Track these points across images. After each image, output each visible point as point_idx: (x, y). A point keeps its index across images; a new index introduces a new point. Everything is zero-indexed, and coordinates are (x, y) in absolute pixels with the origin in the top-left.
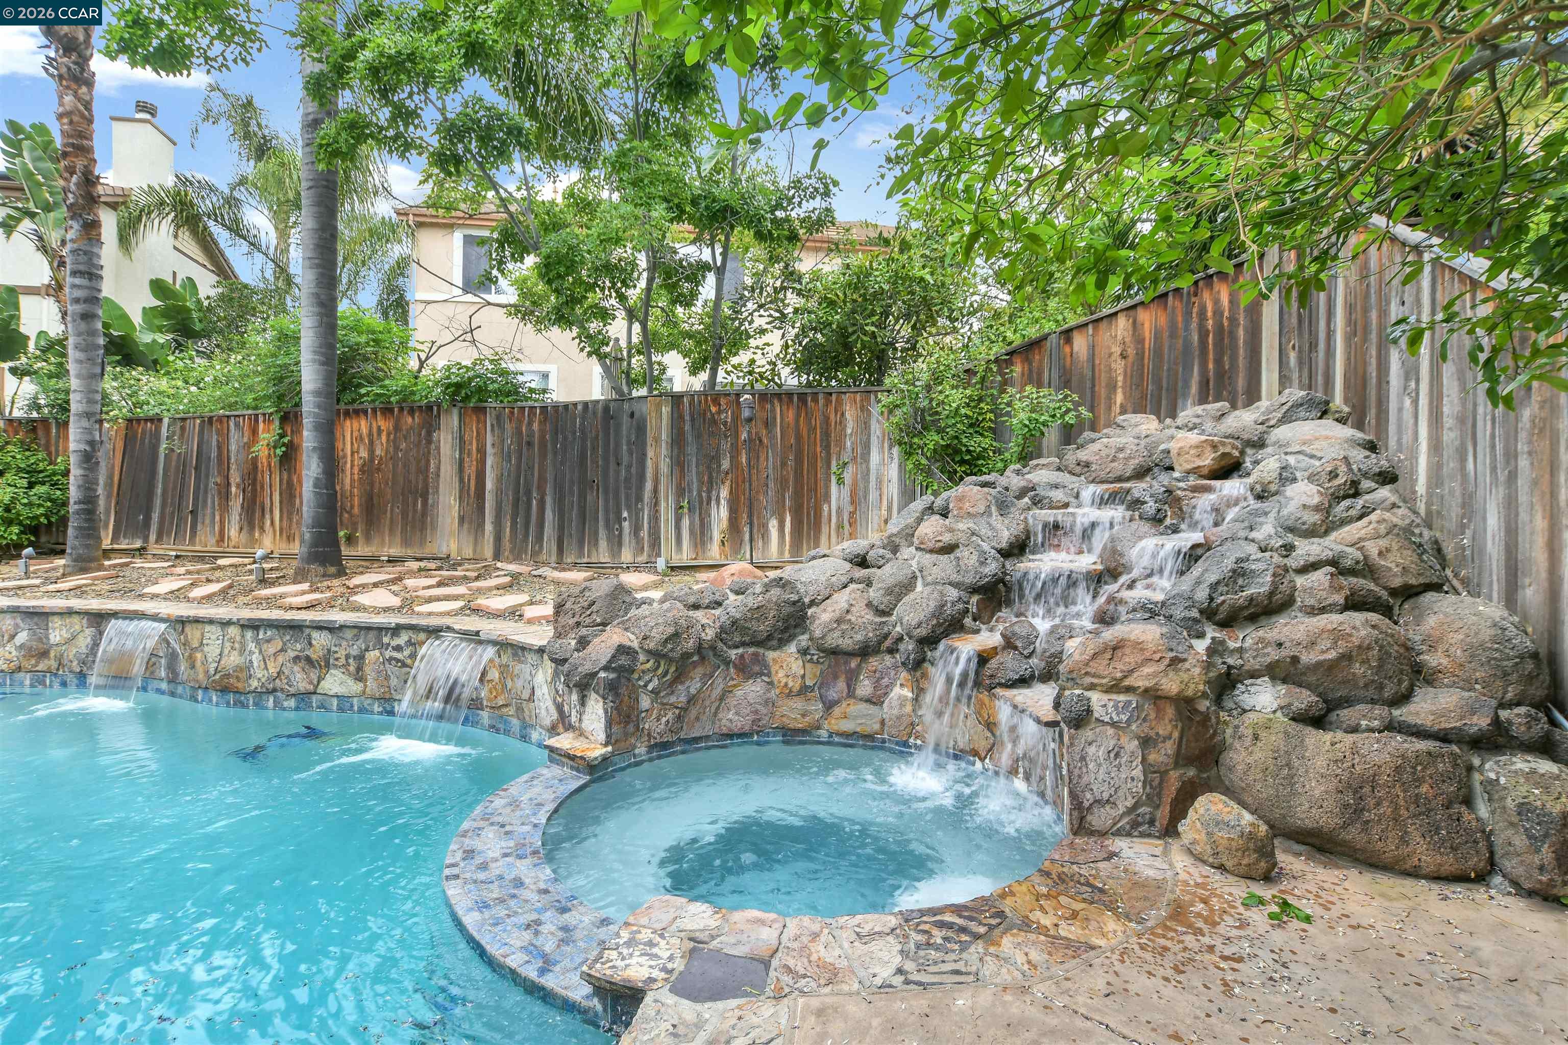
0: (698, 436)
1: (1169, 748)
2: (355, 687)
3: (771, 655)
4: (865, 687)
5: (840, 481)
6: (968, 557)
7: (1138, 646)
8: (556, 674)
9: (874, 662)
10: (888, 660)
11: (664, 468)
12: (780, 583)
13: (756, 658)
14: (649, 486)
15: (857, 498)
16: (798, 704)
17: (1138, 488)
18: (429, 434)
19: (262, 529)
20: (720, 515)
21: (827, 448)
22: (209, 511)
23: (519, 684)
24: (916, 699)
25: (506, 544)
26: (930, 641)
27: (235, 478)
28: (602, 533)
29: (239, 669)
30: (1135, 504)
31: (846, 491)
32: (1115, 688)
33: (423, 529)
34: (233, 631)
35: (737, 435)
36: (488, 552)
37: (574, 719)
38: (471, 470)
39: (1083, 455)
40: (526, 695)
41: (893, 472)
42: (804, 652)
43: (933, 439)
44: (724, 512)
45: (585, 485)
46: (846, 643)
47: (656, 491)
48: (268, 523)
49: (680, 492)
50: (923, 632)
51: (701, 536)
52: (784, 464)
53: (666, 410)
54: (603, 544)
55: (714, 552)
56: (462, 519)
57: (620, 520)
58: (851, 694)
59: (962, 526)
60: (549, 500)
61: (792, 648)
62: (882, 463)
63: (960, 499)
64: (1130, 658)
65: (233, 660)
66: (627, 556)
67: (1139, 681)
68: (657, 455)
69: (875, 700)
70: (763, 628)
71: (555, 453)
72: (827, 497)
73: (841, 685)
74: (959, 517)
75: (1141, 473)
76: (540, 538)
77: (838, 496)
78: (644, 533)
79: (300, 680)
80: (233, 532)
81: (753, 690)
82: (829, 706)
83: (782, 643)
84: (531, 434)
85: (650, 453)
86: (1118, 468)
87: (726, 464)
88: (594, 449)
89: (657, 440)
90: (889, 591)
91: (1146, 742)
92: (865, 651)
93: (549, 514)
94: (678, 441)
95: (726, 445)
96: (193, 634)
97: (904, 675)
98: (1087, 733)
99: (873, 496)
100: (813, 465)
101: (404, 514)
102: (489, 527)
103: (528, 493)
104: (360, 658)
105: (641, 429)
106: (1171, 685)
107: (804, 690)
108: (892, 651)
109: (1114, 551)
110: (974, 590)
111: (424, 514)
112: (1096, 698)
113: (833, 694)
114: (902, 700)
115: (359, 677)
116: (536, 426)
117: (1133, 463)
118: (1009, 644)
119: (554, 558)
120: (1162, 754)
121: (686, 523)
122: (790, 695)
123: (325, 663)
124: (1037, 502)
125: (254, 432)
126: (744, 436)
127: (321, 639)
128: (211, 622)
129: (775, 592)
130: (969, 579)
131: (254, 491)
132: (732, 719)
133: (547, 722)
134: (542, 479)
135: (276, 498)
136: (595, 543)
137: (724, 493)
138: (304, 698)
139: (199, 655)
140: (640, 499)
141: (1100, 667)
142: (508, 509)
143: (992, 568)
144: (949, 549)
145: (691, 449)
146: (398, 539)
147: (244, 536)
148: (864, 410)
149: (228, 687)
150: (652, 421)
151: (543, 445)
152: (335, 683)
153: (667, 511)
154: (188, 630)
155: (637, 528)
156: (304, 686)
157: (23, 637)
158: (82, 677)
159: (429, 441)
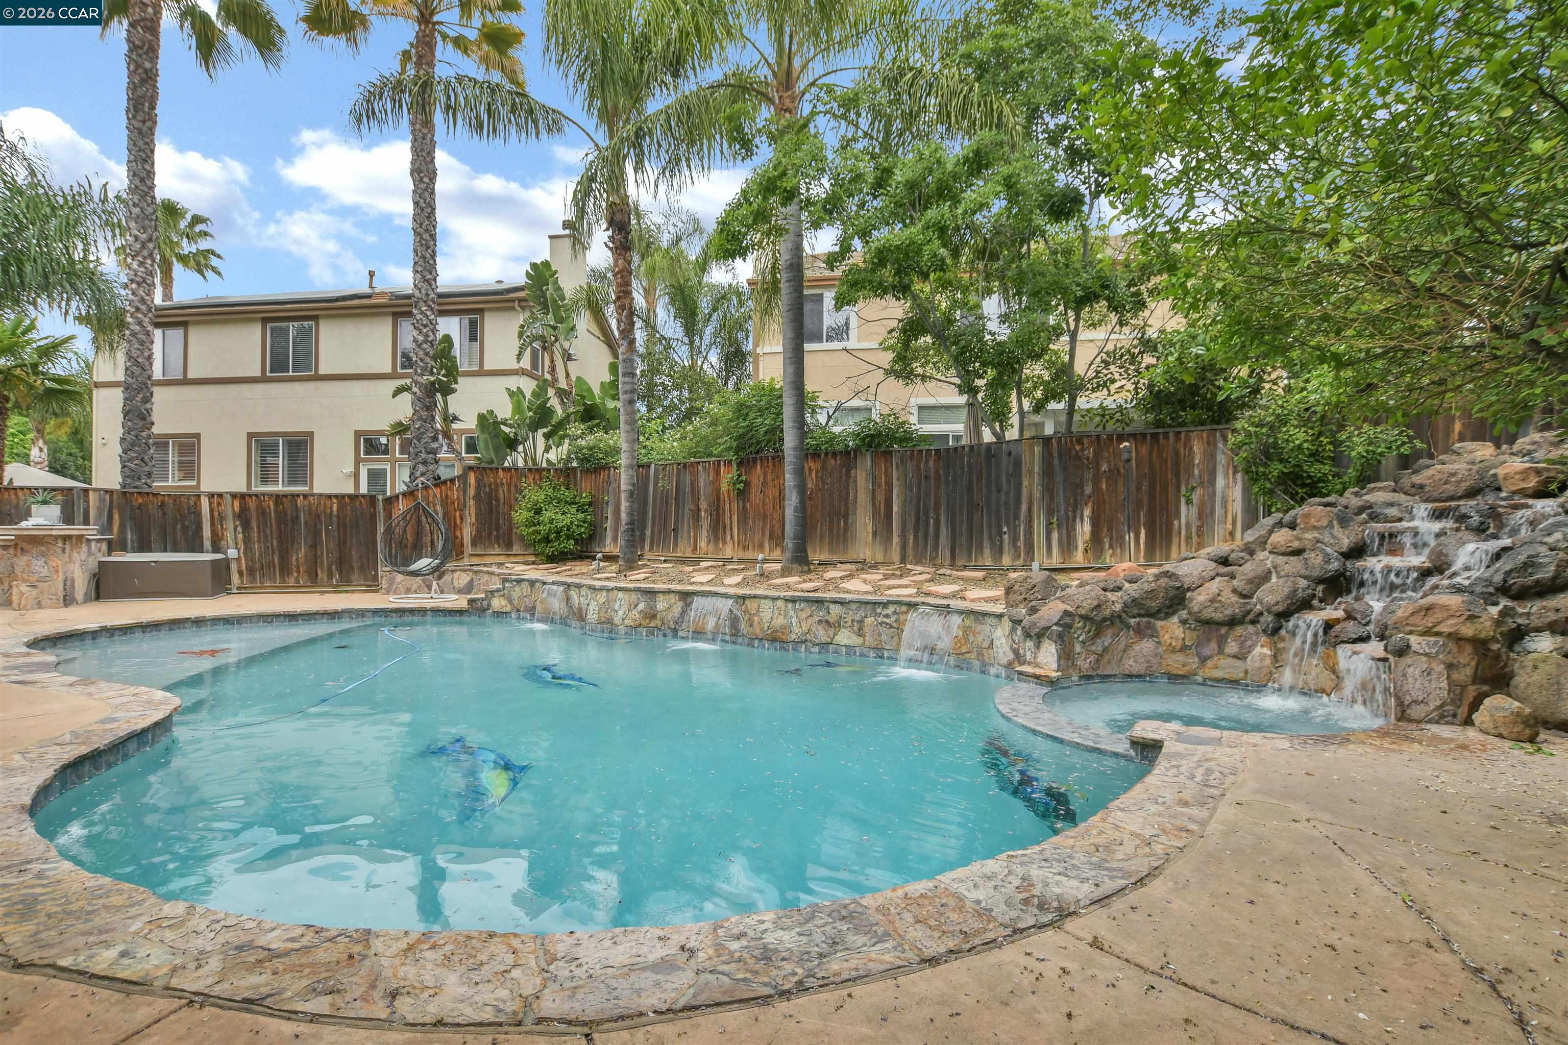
0: (1065, 469)
1: (1469, 671)
2: (858, 641)
3: (1159, 624)
4: (1232, 647)
5: (1189, 502)
6: (1315, 559)
7: (1445, 607)
8: (1013, 630)
9: (1239, 630)
10: (1251, 628)
11: (1037, 494)
12: (1166, 574)
13: (1149, 626)
14: (1024, 507)
15: (1205, 515)
16: (1180, 657)
17: (1467, 506)
18: (848, 472)
19: (725, 542)
20: (1084, 529)
21: (1177, 474)
22: (686, 528)
23: (980, 638)
24: (1275, 657)
25: (910, 552)
26: (1286, 615)
27: (704, 505)
28: (986, 543)
29: (783, 627)
30: (1462, 518)
31: (1194, 511)
32: (1427, 633)
33: (845, 540)
34: (780, 603)
35: (1098, 466)
36: (896, 556)
37: (1029, 656)
38: (881, 497)
39: (1417, 479)
40: (986, 645)
41: (1237, 493)
42: (1184, 622)
43: (1276, 468)
44: (1087, 527)
45: (972, 507)
46: (1218, 616)
47: (1030, 511)
48: (729, 537)
49: (1050, 513)
50: (1280, 608)
51: (1068, 545)
52: (1139, 489)
53: (1037, 449)
54: (987, 552)
55: (1079, 558)
56: (875, 534)
57: (1000, 533)
58: (1221, 651)
59: (1308, 536)
60: (943, 518)
61: (1175, 619)
62: (1227, 486)
63: (1306, 516)
64: (1438, 615)
65: (780, 621)
66: (1006, 560)
67: (1445, 628)
68: (1031, 484)
69: (1240, 657)
70: (1154, 605)
71: (947, 484)
72: (1178, 515)
73: (1214, 645)
74: (1306, 530)
75: (1472, 493)
76: (936, 547)
77: (1186, 514)
78: (1021, 543)
79: (822, 635)
80: (703, 544)
81: (1146, 646)
82: (1203, 660)
83: (1168, 616)
84: (927, 470)
85: (1025, 483)
86: (1450, 489)
87: (1088, 490)
88: (979, 480)
89: (1031, 473)
90: (1250, 581)
91: (1450, 667)
92: (1232, 622)
93: (944, 531)
94: (1048, 472)
95: (1089, 475)
96: (752, 605)
97: (1264, 638)
98: (1408, 660)
99: (1218, 512)
100: (1165, 490)
101: (831, 530)
102: (896, 539)
103: (927, 514)
104: (861, 622)
105: (1018, 464)
106: (1468, 630)
107: (1184, 648)
108: (1253, 622)
109: (1440, 553)
110: (1320, 581)
111: (846, 530)
112: (1414, 640)
113: (1206, 651)
114: (1263, 657)
115: (860, 633)
116: (931, 464)
117: (1464, 486)
118: (1350, 616)
119: (948, 562)
120: (1464, 674)
121: (1055, 535)
122: (1173, 651)
123: (837, 625)
124: (1374, 517)
125: (718, 473)
126: (1104, 467)
127: (835, 610)
128: (766, 597)
129: (1164, 581)
130: (1316, 573)
131: (718, 514)
132: (1131, 665)
133: (1005, 661)
134: (937, 504)
135: (735, 519)
136: (981, 551)
137: (1087, 512)
138: (824, 646)
139: (756, 619)
140: (1016, 517)
141: (1417, 619)
142: (911, 525)
143: (1335, 565)
144: (1298, 552)
145: (1059, 477)
146: (826, 548)
147: (711, 547)
148: (1211, 444)
149: (776, 639)
150: (1026, 458)
151: (937, 478)
152: (844, 637)
153: (1039, 526)
154: (747, 602)
155: (1015, 540)
156: (824, 639)
157: (641, 606)
158: (675, 631)
159: (848, 477)
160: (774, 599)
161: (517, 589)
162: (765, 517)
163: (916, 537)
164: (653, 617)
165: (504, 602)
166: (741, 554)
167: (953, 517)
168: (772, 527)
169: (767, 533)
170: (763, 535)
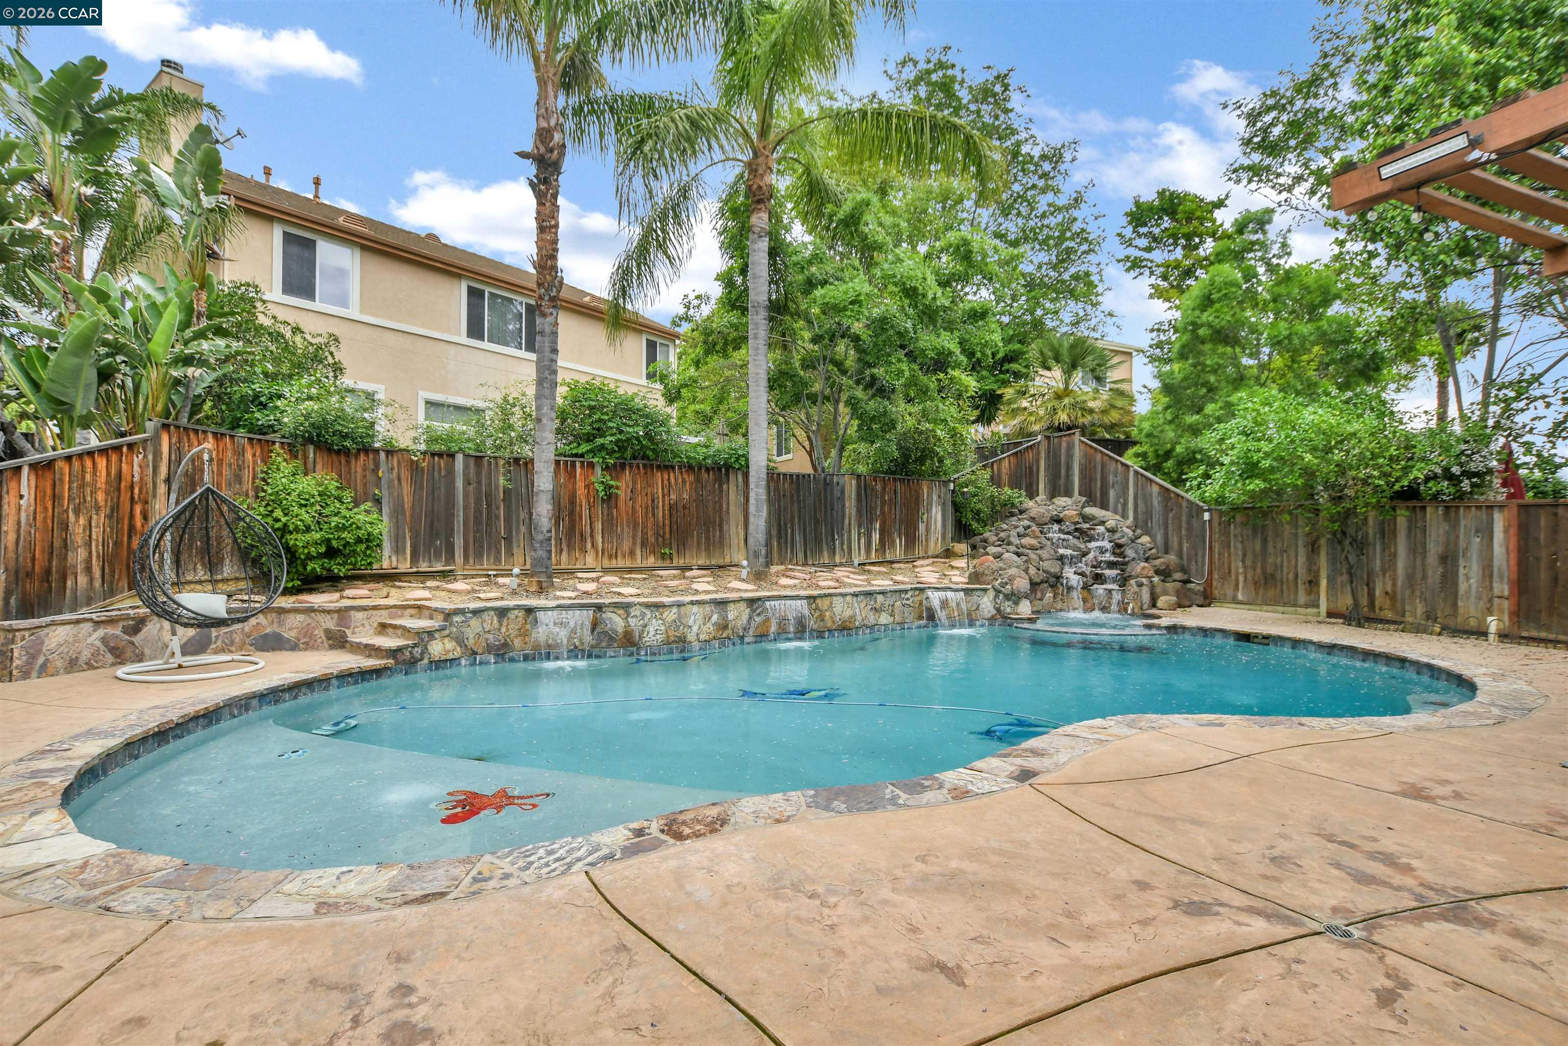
0: (867, 498)
2: (891, 620)
5: (922, 521)
11: (854, 511)
14: (847, 521)
15: (927, 530)
18: (721, 486)
19: (585, 551)
20: (876, 537)
21: (917, 505)
25: (775, 555)
28: (825, 547)
29: (851, 617)
31: (924, 526)
32: (1146, 577)
33: (721, 547)
34: (849, 598)
35: (883, 496)
40: (973, 608)
41: (940, 521)
44: (878, 536)
45: (817, 522)
47: (850, 524)
49: (860, 526)
51: (868, 548)
53: (854, 482)
54: (826, 554)
55: (874, 556)
56: (745, 541)
57: (833, 540)
60: (797, 529)
62: (936, 513)
65: (848, 613)
66: (838, 559)
67: (1150, 575)
68: (850, 506)
71: (799, 501)
72: (918, 529)
76: (793, 550)
77: (921, 528)
78: (845, 547)
79: (872, 619)
84: (784, 490)
85: (847, 505)
87: (878, 512)
88: (820, 501)
89: (850, 498)
93: (798, 538)
94: (859, 499)
95: (878, 502)
96: (823, 604)
97: (1050, 589)
99: (933, 528)
100: (913, 513)
101: (707, 538)
103: (785, 524)
104: (893, 605)
105: (843, 492)
108: (1047, 582)
111: (720, 537)
115: (892, 615)
116: (786, 486)
119: (801, 561)
121: (862, 541)
123: (880, 610)
125: (572, 474)
127: (880, 598)
128: (836, 595)
131: (572, 521)
133: (988, 616)
134: (792, 518)
136: (821, 552)
137: (878, 526)
139: (827, 614)
140: (843, 528)
145: (864, 503)
146: (703, 554)
148: (930, 488)
149: (845, 628)
150: (847, 488)
151: (792, 496)
152: (884, 619)
153: (854, 535)
154: (818, 601)
155: (842, 544)
156: (873, 622)
157: (715, 618)
158: (742, 637)
159: (721, 491)
160: (844, 595)
161: (474, 622)
162: (635, 525)
163: (779, 543)
164: (726, 627)
165: (449, 645)
166: (606, 563)
167: (805, 529)
168: (644, 534)
169: (639, 541)
170: (634, 543)
